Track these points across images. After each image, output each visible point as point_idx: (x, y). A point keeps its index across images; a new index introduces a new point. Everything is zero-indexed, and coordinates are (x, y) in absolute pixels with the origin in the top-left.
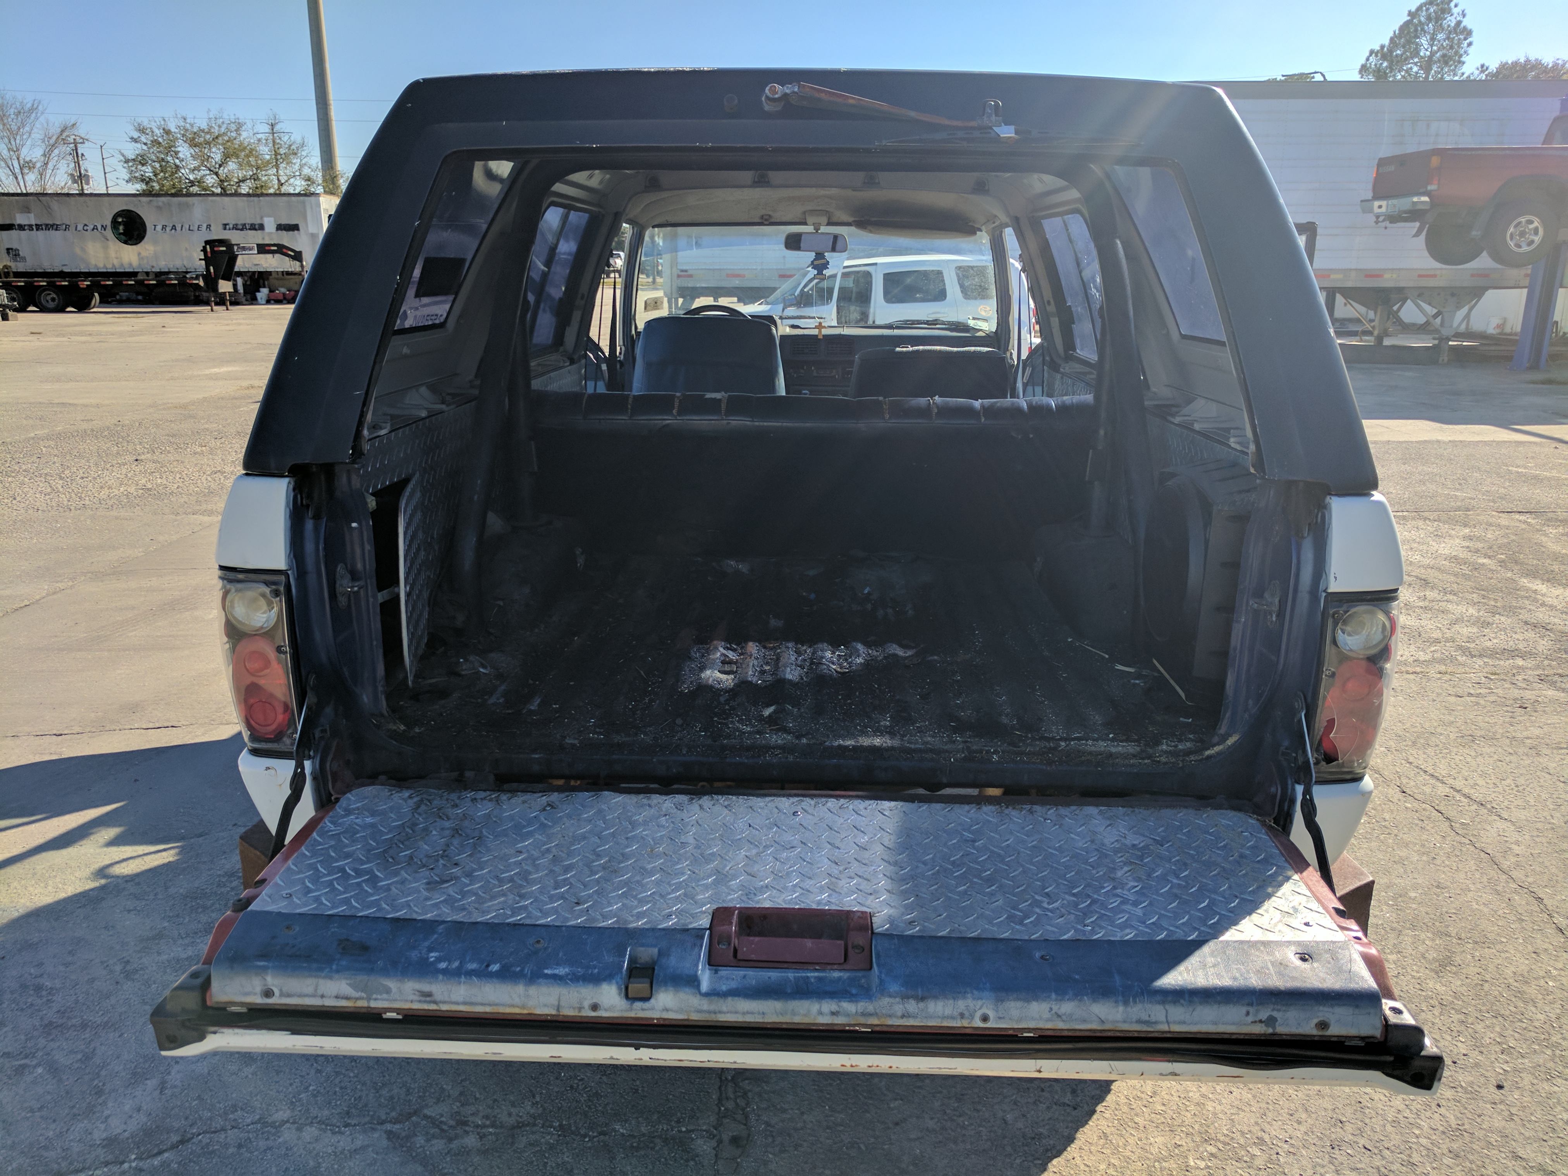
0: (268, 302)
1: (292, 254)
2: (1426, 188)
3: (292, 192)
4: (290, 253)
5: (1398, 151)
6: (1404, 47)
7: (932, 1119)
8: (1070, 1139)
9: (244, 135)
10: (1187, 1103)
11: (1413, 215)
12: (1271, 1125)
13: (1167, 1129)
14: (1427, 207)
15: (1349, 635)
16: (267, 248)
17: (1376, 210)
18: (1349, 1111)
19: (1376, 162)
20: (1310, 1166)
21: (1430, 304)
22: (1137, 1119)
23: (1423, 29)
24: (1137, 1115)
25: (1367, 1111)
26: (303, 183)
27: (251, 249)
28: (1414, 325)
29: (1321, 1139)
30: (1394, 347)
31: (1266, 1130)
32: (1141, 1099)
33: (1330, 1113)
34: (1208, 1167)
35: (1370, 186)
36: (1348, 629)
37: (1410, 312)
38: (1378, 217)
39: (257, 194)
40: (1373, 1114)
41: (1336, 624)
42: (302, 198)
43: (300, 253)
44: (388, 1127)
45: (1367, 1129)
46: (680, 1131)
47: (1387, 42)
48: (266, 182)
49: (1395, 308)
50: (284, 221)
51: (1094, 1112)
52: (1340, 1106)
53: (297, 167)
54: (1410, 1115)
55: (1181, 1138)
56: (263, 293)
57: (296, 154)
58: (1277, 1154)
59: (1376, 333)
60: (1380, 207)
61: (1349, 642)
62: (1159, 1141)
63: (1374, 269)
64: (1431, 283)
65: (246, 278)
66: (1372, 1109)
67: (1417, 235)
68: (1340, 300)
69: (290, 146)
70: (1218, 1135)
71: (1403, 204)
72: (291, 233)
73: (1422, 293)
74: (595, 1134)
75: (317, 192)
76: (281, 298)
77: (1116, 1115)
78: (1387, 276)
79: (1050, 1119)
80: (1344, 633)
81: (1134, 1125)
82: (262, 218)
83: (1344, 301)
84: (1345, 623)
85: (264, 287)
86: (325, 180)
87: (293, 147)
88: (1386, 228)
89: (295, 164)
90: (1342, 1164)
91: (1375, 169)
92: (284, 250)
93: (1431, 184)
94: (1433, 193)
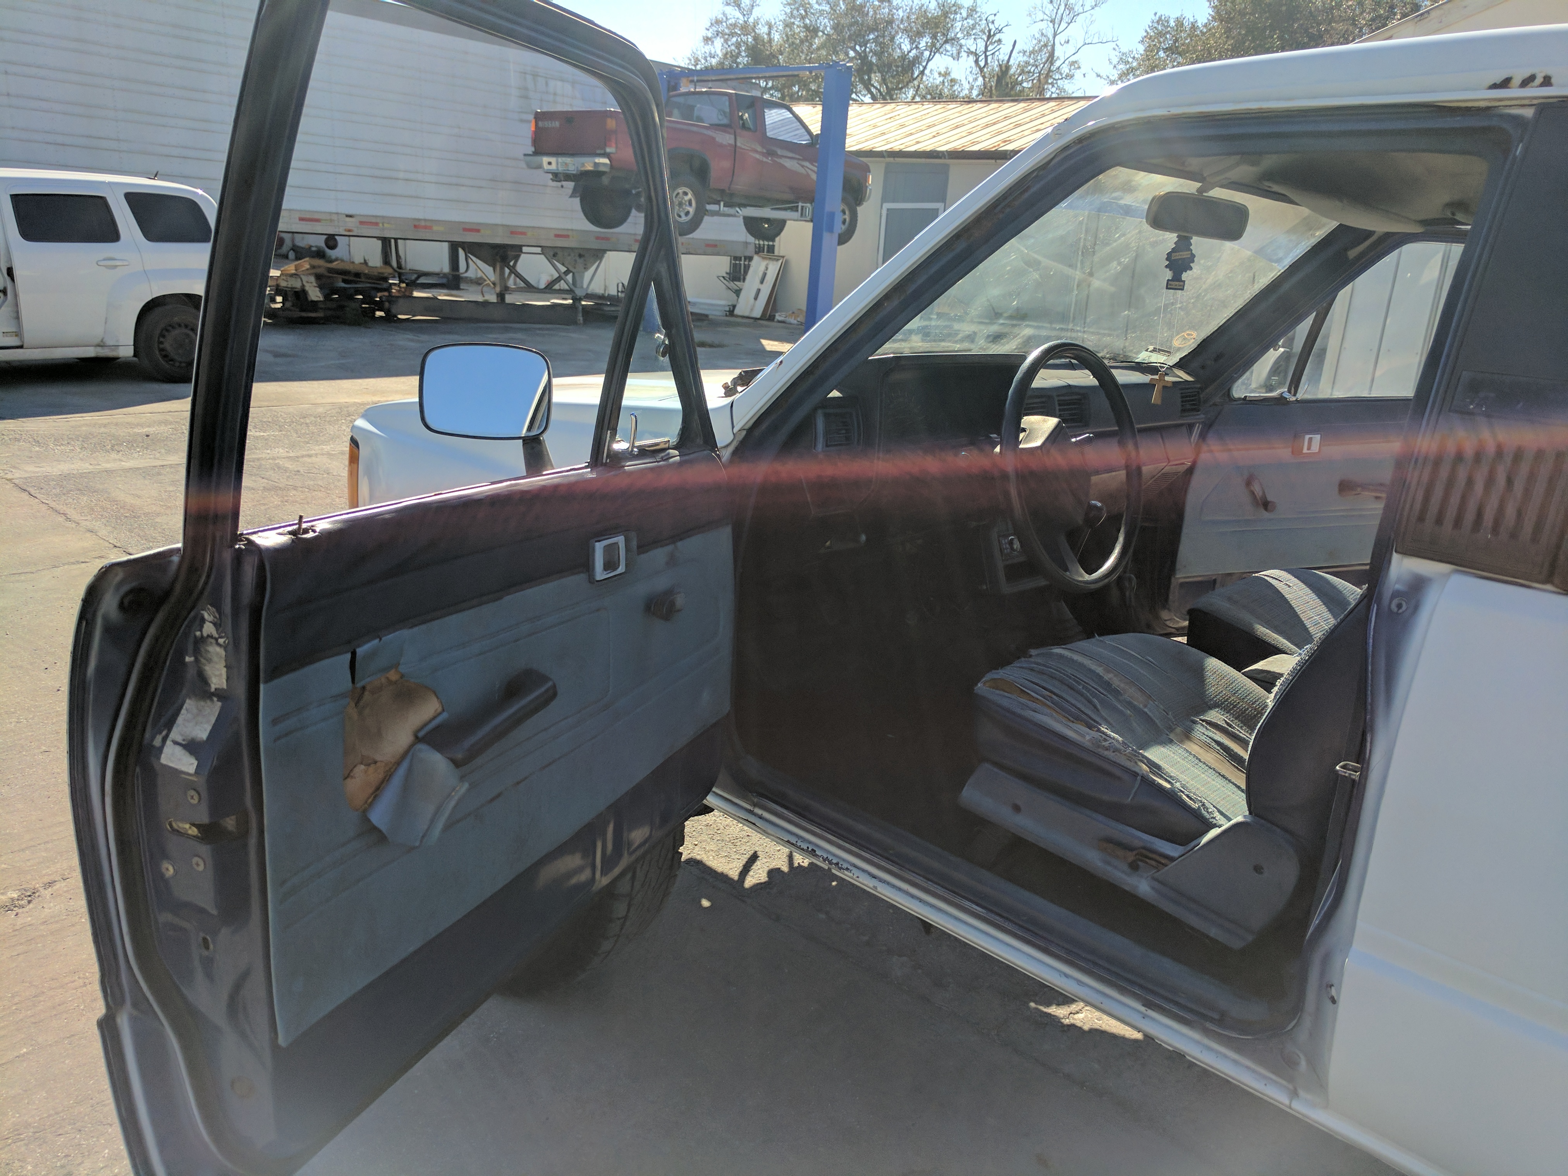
2: (603, 149)
14: (602, 170)
17: (544, 167)
19: (532, 116)
21: (563, 264)
35: (529, 140)
49: (511, 263)
59: (498, 289)
60: (550, 163)
64: (565, 243)
68: (461, 253)
73: (557, 253)
83: (464, 255)
91: (532, 123)
93: (610, 146)
94: (611, 155)
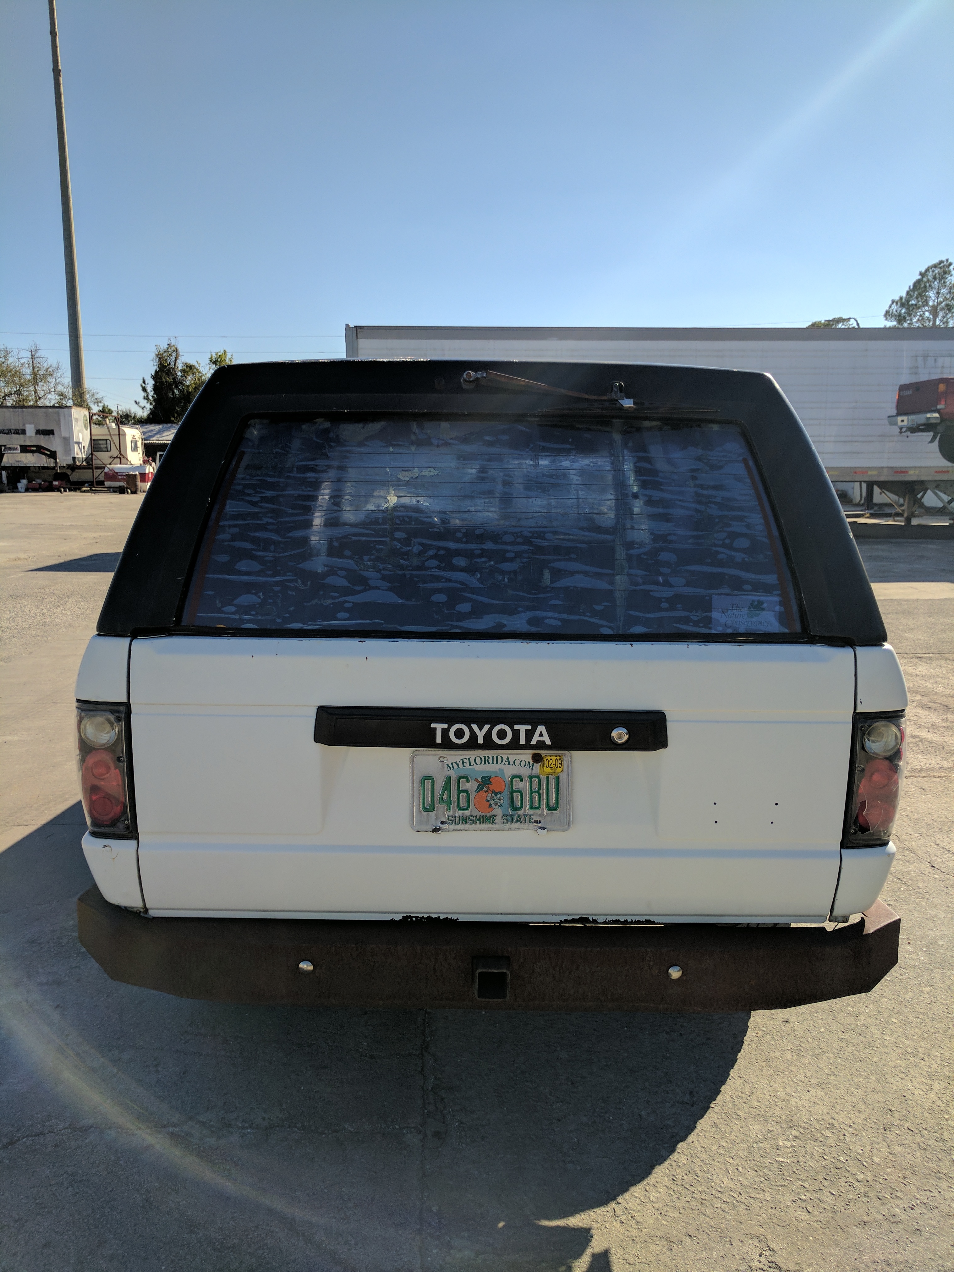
0: (27, 490)
1: (49, 453)
2: (936, 406)
3: (48, 404)
4: (46, 452)
5: (913, 379)
6: (917, 298)
7: (585, 1116)
8: (691, 1128)
9: (11, 360)
10: (776, 1100)
11: (928, 427)
12: (839, 1115)
13: (762, 1119)
14: (938, 421)
15: (873, 742)
16: (28, 448)
17: (900, 423)
18: (896, 1103)
19: (898, 388)
20: (869, 1143)
21: (945, 493)
22: (739, 1113)
23: (930, 286)
24: (739, 1109)
25: (910, 1102)
26: (57, 397)
27: (15, 449)
28: (936, 508)
29: (876, 1123)
30: (919, 526)
31: (835, 1118)
32: (742, 1098)
33: (882, 1105)
34: (793, 1146)
35: (894, 405)
36: (872, 738)
37: (930, 499)
38: (901, 429)
39: (20, 406)
40: (915, 1104)
41: (864, 734)
42: (57, 410)
43: (55, 452)
44: (171, 1129)
45: (910, 1115)
46: (395, 1129)
47: (904, 295)
48: (27, 396)
49: (919, 496)
50: (42, 427)
51: (708, 1108)
52: (890, 1099)
53: (52, 385)
54: (941, 1105)
55: (773, 1126)
56: (23, 483)
57: (52, 375)
58: (844, 1135)
59: (906, 515)
60: (903, 421)
61: (873, 748)
62: (756, 1128)
63: (901, 467)
64: (945, 477)
65: (9, 471)
66: (913, 1100)
67: (932, 441)
68: (876, 490)
69: (48, 369)
70: (800, 1123)
71: (920, 418)
72: (47, 436)
73: (939, 485)
74: (330, 1132)
75: (68, 405)
76: (37, 486)
77: (724, 1110)
78: (911, 472)
79: (674, 1114)
80: (869, 741)
81: (737, 1117)
82: (24, 425)
83: (879, 491)
84: (869, 734)
85: (24, 478)
86: (74, 395)
87: (50, 370)
88: (908, 437)
89: (50, 383)
90: (892, 1141)
91: (897, 393)
92: (42, 450)
93: (940, 404)
94: (941, 411)
